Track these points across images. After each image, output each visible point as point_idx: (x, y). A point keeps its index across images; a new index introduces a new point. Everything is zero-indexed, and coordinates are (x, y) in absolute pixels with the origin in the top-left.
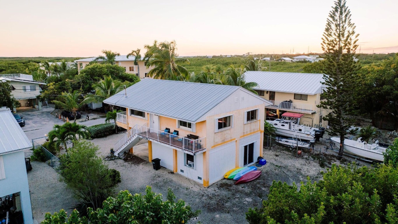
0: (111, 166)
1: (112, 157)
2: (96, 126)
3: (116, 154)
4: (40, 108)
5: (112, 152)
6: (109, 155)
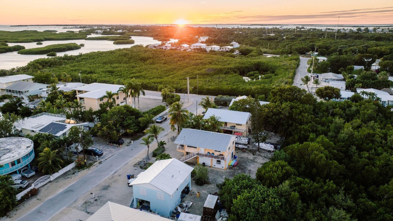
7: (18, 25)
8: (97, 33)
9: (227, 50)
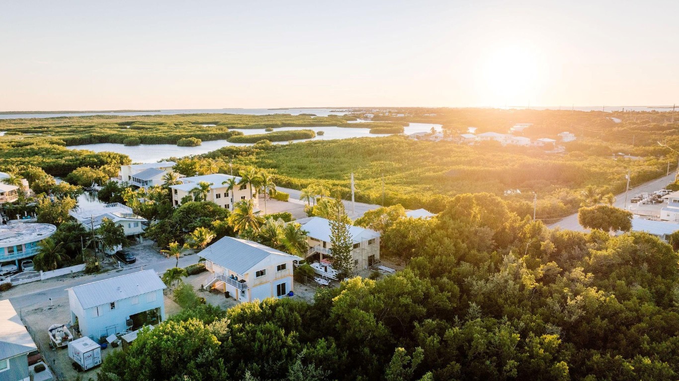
0: (201, 295)
1: (202, 290)
2: (192, 266)
3: (205, 288)
4: (142, 241)
5: (202, 286)
6: (201, 288)
7: (278, 108)
8: (366, 118)
9: (541, 144)
